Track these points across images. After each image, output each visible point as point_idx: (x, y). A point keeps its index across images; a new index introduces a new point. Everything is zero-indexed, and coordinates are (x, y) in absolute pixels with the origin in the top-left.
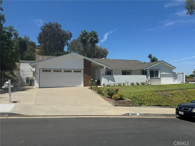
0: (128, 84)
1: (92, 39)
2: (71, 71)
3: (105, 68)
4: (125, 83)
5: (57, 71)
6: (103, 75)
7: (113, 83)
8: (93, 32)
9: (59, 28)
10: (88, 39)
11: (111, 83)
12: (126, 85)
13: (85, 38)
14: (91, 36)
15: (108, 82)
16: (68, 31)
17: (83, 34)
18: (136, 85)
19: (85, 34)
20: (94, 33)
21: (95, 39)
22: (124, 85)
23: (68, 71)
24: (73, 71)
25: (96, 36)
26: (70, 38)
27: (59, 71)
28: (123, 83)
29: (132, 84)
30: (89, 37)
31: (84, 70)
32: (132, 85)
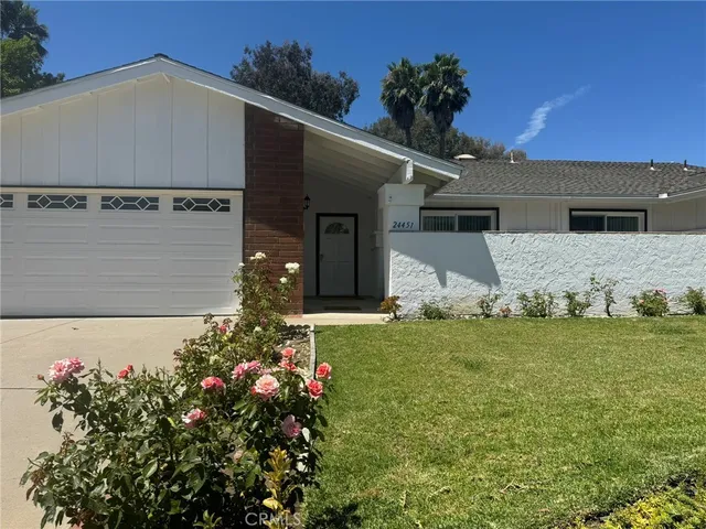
0: (610, 301)
1: (434, 93)
2: (152, 205)
3: (409, 174)
4: (580, 298)
5: (57, 202)
6: (400, 227)
7: (481, 290)
8: (438, 59)
9: (302, 64)
10: (419, 95)
11: (462, 292)
12: (596, 310)
13: (403, 92)
14: (433, 77)
15: (443, 282)
16: (343, 75)
17: (396, 74)
18: (684, 308)
19: (404, 76)
20: (447, 62)
21: (450, 91)
22: (575, 309)
23: (130, 204)
24: (167, 198)
25: (452, 77)
26: (350, 102)
27: (71, 202)
28: (570, 297)
29: (651, 307)
30: (423, 84)
31: (248, 193)
32: (649, 312)
